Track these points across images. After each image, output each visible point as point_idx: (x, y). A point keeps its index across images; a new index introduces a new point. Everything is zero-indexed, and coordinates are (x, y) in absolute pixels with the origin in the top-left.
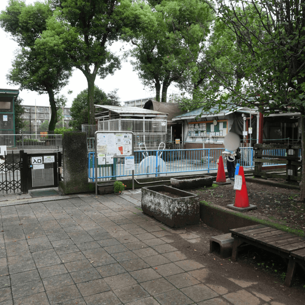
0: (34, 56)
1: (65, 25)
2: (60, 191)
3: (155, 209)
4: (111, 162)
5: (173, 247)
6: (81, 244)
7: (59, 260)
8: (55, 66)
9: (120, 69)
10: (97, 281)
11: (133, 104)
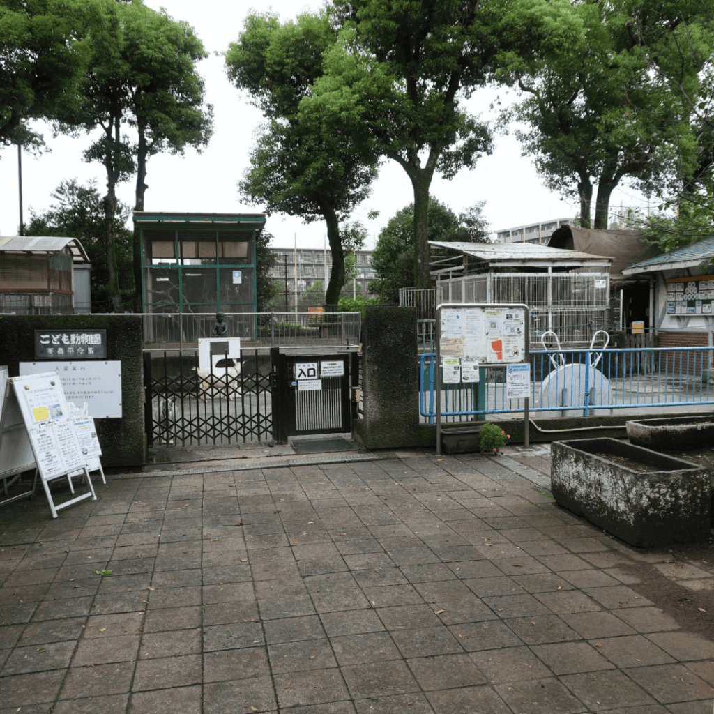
0: (296, 136)
1: (365, 61)
2: (355, 441)
3: (587, 496)
4: (474, 377)
5: (639, 595)
6: (411, 567)
7: (365, 599)
8: (340, 156)
9: (489, 153)
10: (454, 658)
11: (518, 237)
